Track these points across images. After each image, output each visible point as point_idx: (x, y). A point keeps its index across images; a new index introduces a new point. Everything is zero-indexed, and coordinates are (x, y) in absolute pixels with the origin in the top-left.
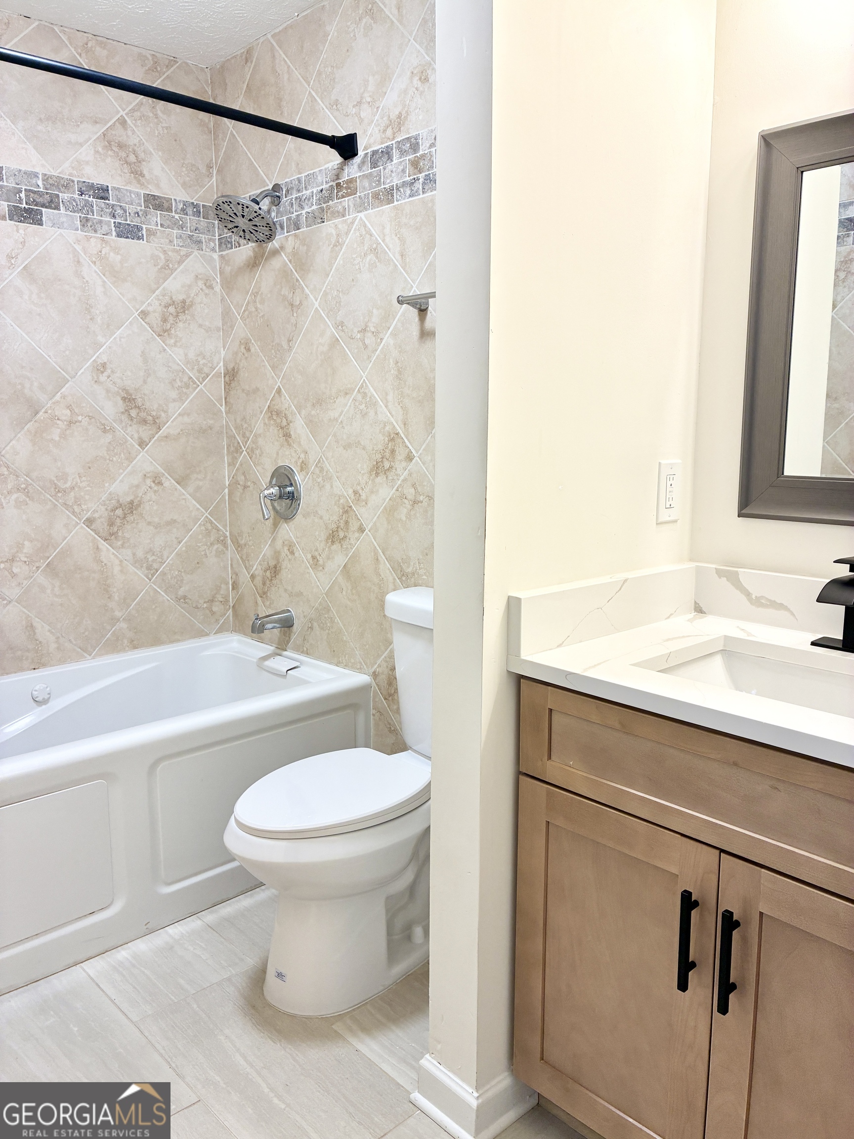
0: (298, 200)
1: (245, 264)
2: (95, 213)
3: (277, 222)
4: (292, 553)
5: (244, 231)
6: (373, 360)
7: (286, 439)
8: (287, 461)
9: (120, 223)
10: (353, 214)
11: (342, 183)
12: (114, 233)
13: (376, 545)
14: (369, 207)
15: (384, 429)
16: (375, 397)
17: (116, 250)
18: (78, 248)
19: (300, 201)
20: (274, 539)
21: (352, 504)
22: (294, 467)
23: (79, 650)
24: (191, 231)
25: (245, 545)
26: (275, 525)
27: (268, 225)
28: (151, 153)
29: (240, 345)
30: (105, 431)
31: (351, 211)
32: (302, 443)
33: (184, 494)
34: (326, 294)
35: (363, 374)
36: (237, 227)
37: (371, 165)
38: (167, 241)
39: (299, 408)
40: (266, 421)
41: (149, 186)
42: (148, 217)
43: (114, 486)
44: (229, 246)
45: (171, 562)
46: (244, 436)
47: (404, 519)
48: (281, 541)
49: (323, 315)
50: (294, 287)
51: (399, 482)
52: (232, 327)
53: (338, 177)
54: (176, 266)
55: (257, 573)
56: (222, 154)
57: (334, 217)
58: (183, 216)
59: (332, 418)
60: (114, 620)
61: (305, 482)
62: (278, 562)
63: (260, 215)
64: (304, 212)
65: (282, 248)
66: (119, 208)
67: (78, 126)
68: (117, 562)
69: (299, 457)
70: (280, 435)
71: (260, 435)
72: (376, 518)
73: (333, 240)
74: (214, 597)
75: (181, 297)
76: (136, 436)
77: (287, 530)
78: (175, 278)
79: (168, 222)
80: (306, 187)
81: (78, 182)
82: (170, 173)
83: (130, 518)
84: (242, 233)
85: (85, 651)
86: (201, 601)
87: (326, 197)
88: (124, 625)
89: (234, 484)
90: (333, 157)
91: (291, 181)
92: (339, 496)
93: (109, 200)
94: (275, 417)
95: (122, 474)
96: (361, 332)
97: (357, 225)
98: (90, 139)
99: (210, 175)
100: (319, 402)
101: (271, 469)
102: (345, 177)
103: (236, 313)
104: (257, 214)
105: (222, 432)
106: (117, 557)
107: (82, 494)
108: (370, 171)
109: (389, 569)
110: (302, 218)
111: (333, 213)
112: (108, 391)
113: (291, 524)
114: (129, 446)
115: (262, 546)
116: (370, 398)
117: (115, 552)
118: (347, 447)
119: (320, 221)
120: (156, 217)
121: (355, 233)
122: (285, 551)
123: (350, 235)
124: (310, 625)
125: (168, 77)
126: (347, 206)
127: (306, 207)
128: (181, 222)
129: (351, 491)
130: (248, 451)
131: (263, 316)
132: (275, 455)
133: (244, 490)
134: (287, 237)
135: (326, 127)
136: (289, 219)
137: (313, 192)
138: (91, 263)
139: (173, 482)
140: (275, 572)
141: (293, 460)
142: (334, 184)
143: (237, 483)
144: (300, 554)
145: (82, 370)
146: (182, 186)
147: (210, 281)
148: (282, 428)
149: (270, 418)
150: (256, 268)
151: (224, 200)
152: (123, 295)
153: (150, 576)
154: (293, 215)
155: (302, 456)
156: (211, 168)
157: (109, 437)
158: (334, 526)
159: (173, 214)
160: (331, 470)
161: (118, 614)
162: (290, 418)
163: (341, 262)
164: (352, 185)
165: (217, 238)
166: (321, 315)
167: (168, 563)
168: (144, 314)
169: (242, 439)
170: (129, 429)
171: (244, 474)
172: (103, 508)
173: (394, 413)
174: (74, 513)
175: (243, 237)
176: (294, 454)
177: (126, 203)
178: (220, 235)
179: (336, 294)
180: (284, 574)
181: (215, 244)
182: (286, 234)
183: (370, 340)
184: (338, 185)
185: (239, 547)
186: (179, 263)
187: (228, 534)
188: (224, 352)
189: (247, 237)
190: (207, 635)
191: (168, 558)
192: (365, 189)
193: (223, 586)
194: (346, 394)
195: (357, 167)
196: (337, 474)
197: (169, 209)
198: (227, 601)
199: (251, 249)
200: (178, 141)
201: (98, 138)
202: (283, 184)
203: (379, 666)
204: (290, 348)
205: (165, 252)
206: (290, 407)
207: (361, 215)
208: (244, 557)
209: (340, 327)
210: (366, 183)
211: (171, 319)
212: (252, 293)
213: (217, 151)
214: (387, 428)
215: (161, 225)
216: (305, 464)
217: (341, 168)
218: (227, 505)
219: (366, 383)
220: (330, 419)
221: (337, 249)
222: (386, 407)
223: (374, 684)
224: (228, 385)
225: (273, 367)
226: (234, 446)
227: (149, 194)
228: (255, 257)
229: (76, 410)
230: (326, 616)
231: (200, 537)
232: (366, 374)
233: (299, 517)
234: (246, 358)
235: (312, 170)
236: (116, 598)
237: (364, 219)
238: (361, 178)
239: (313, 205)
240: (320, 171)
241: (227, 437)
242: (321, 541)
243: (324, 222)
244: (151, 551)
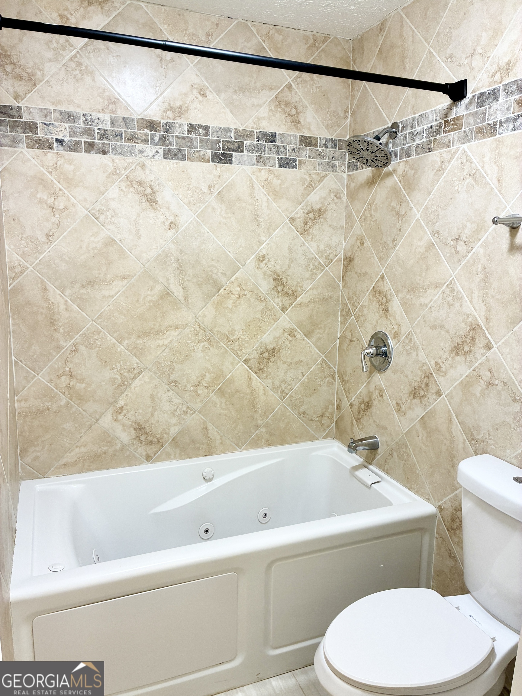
0: (411, 135)
1: (365, 182)
2: (266, 153)
3: (392, 151)
4: (382, 396)
5: (367, 160)
6: (463, 264)
7: (384, 313)
8: (383, 328)
9: (281, 158)
10: (456, 145)
11: (450, 120)
12: (277, 165)
13: (451, 409)
14: (472, 139)
15: (467, 319)
16: (461, 293)
17: (278, 177)
18: (253, 177)
19: (412, 135)
20: (369, 383)
21: (433, 372)
22: (389, 334)
23: (234, 445)
24: (329, 159)
25: (348, 381)
26: (371, 373)
27: (386, 156)
28: (307, 107)
29: (357, 240)
30: (261, 301)
31: (455, 142)
32: (396, 317)
33: (309, 343)
34: (427, 208)
35: (453, 274)
36: (362, 157)
37: (477, 105)
38: (312, 167)
39: (397, 292)
40: (371, 297)
41: (304, 130)
42: (300, 152)
43: (264, 337)
44: (355, 168)
45: (297, 389)
46: (353, 305)
47: (478, 395)
48: (374, 385)
49: (423, 224)
50: (401, 201)
51: (477, 364)
52: (352, 227)
53: (446, 115)
54: (317, 185)
55: (354, 403)
56: (355, 102)
57: (440, 148)
58: (325, 149)
59: (423, 304)
60: (258, 426)
61: (396, 347)
62: (371, 400)
63: (380, 148)
64: (415, 144)
65: (395, 171)
66: (282, 147)
67: (260, 93)
68: (262, 388)
69: (393, 328)
70: (381, 309)
71: (365, 306)
72: (452, 388)
73: (437, 166)
74: (323, 414)
75: (319, 206)
76: (280, 304)
77: (379, 379)
78: (315, 193)
79: (314, 154)
80: (418, 125)
81: (257, 132)
82: (318, 119)
83: (272, 359)
84: (365, 162)
85: (237, 445)
86: (315, 416)
87: (434, 132)
88: (263, 430)
89: (343, 338)
90: (444, 100)
91: (407, 120)
92: (423, 364)
93: (276, 143)
94: (377, 296)
95: (269, 329)
96: (455, 240)
97: (459, 154)
98: (267, 101)
99: (346, 118)
100: (414, 289)
101: (371, 333)
102: (453, 115)
103: (356, 217)
104: (378, 148)
105: (338, 300)
106: (262, 385)
107: (244, 343)
108: (476, 110)
109: (460, 431)
110: (413, 148)
111: (439, 144)
112: (265, 274)
113: (382, 375)
114: (275, 311)
115: (360, 385)
116: (457, 293)
117: (261, 381)
118: (433, 327)
119: (427, 151)
120: (307, 151)
121: (457, 161)
122: (377, 393)
123: (452, 163)
124: (391, 453)
125: (323, 50)
126: (452, 139)
127: (417, 140)
128: (323, 153)
129: (433, 362)
130: (355, 316)
131: (376, 220)
132: (375, 323)
133: (350, 343)
134: (399, 163)
135: (440, 77)
136: (402, 149)
137: (424, 128)
138: (261, 187)
139: (302, 334)
140: (368, 406)
141: (389, 329)
142: (443, 121)
143: (346, 337)
144: (387, 399)
145: (250, 261)
146: (326, 127)
147: (340, 194)
148: (382, 304)
149: (374, 295)
150: (374, 185)
151: (354, 139)
152: (280, 208)
153: (282, 398)
154: (406, 146)
155: (396, 327)
156: (347, 112)
157: (263, 305)
158: (416, 385)
159: (318, 148)
160: (418, 342)
161: (260, 422)
162: (389, 298)
163: (443, 184)
164: (458, 122)
165: (347, 162)
166: (421, 223)
167: (295, 389)
168: (292, 220)
169: (352, 307)
170: (277, 299)
171: (351, 331)
172: (256, 352)
173: (477, 308)
174: (237, 355)
175: (366, 164)
176: (389, 325)
177: (287, 144)
178: (349, 160)
179: (435, 208)
180: (374, 409)
181: (345, 167)
182: (399, 161)
183: (461, 247)
184: (446, 122)
185: (343, 381)
186: (319, 182)
187: (336, 371)
188: (345, 244)
189: (369, 164)
190: (317, 439)
191: (295, 386)
192: (470, 124)
193: (330, 406)
194: (437, 287)
195: (465, 107)
196: (423, 347)
197: (316, 145)
198: (333, 417)
199: (371, 171)
200: (326, 96)
201: (272, 100)
202: (400, 123)
203: (445, 503)
204: (394, 247)
205: (310, 175)
206: (390, 290)
207: (465, 146)
208: (346, 390)
209: (436, 235)
210: (471, 120)
211: (310, 222)
212: (369, 203)
213: (353, 99)
214: (470, 319)
215: (309, 156)
216: (398, 334)
217: (450, 108)
218: (338, 351)
219: (454, 281)
220: (421, 304)
221: (440, 173)
222: (471, 302)
223: (439, 515)
224: (346, 267)
225: (380, 259)
226: (346, 311)
227: (302, 136)
228: (373, 177)
229: (244, 288)
230: (404, 450)
231: (318, 372)
232: (455, 273)
233: (389, 372)
234: (360, 250)
235: (424, 111)
236: (260, 412)
237: (466, 149)
238: (467, 116)
239: (422, 138)
240: (432, 111)
241: (341, 303)
242: (405, 394)
243: (430, 152)
244: (284, 381)
